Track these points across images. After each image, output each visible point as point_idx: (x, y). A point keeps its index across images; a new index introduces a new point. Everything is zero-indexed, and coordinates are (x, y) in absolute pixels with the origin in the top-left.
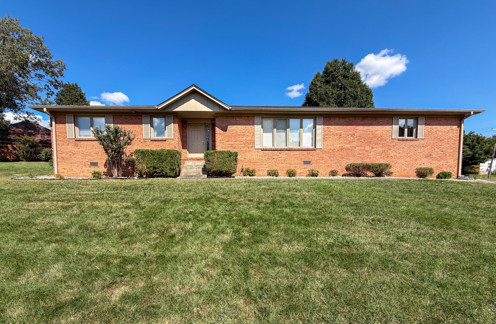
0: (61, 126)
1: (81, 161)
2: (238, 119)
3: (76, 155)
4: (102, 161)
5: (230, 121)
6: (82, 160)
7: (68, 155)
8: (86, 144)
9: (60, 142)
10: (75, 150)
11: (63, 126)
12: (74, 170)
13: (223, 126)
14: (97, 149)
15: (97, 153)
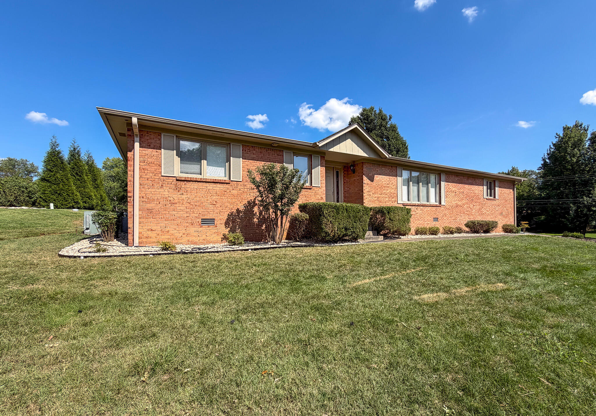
0: (149, 151)
1: (185, 215)
2: (383, 169)
3: (177, 205)
4: (221, 217)
5: (377, 169)
6: (188, 215)
7: (160, 205)
8: (196, 187)
9: (147, 182)
10: (175, 196)
11: (153, 153)
12: (171, 232)
13: (370, 175)
14: (215, 197)
15: (214, 203)
